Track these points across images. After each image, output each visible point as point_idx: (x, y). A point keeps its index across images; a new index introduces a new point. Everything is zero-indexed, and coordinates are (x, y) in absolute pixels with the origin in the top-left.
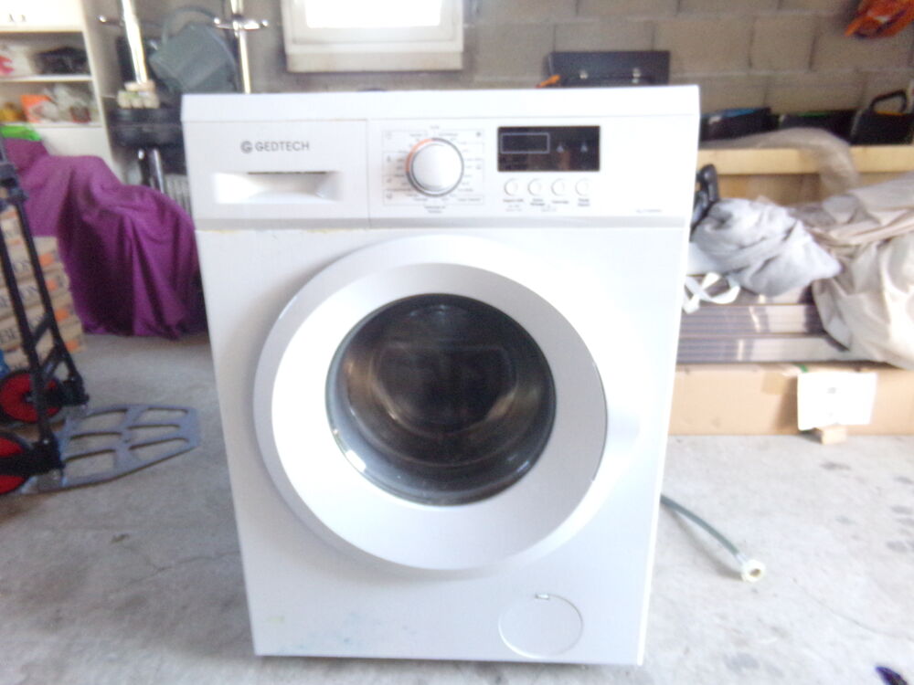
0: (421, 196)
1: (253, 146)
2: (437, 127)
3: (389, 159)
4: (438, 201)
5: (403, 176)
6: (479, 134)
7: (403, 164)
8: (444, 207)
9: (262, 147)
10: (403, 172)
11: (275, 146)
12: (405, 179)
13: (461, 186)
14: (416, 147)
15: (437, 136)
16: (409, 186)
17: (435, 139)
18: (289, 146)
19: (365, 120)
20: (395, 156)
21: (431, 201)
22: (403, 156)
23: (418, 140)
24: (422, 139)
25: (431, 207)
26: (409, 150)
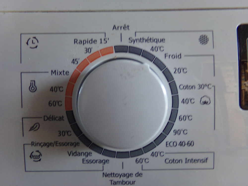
0: (96, 156)
2: (126, 27)
3: (33, 87)
5: (61, 119)
6: (204, 40)
8: (139, 175)
12: (66, 125)
13: (171, 137)
14: (85, 63)
15: (126, 43)
16: (74, 138)
17: (119, 49)
21: (115, 165)
22: (62, 79)
23: (87, 50)
24: (96, 48)
25: (114, 174)
26: (72, 68)
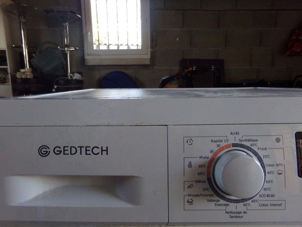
0: (222, 202)
1: (51, 150)
2: (237, 133)
3: (190, 165)
4: (240, 207)
5: (204, 182)
6: (278, 140)
7: (204, 170)
8: (245, 212)
9: (60, 151)
10: (204, 178)
11: (73, 149)
12: (207, 185)
14: (217, 152)
15: (238, 142)
16: (211, 192)
17: (234, 145)
18: (88, 150)
19: (167, 125)
20: (196, 162)
21: (232, 207)
22: (205, 161)
23: (218, 146)
24: (222, 144)
25: (231, 212)
26: (210, 155)
